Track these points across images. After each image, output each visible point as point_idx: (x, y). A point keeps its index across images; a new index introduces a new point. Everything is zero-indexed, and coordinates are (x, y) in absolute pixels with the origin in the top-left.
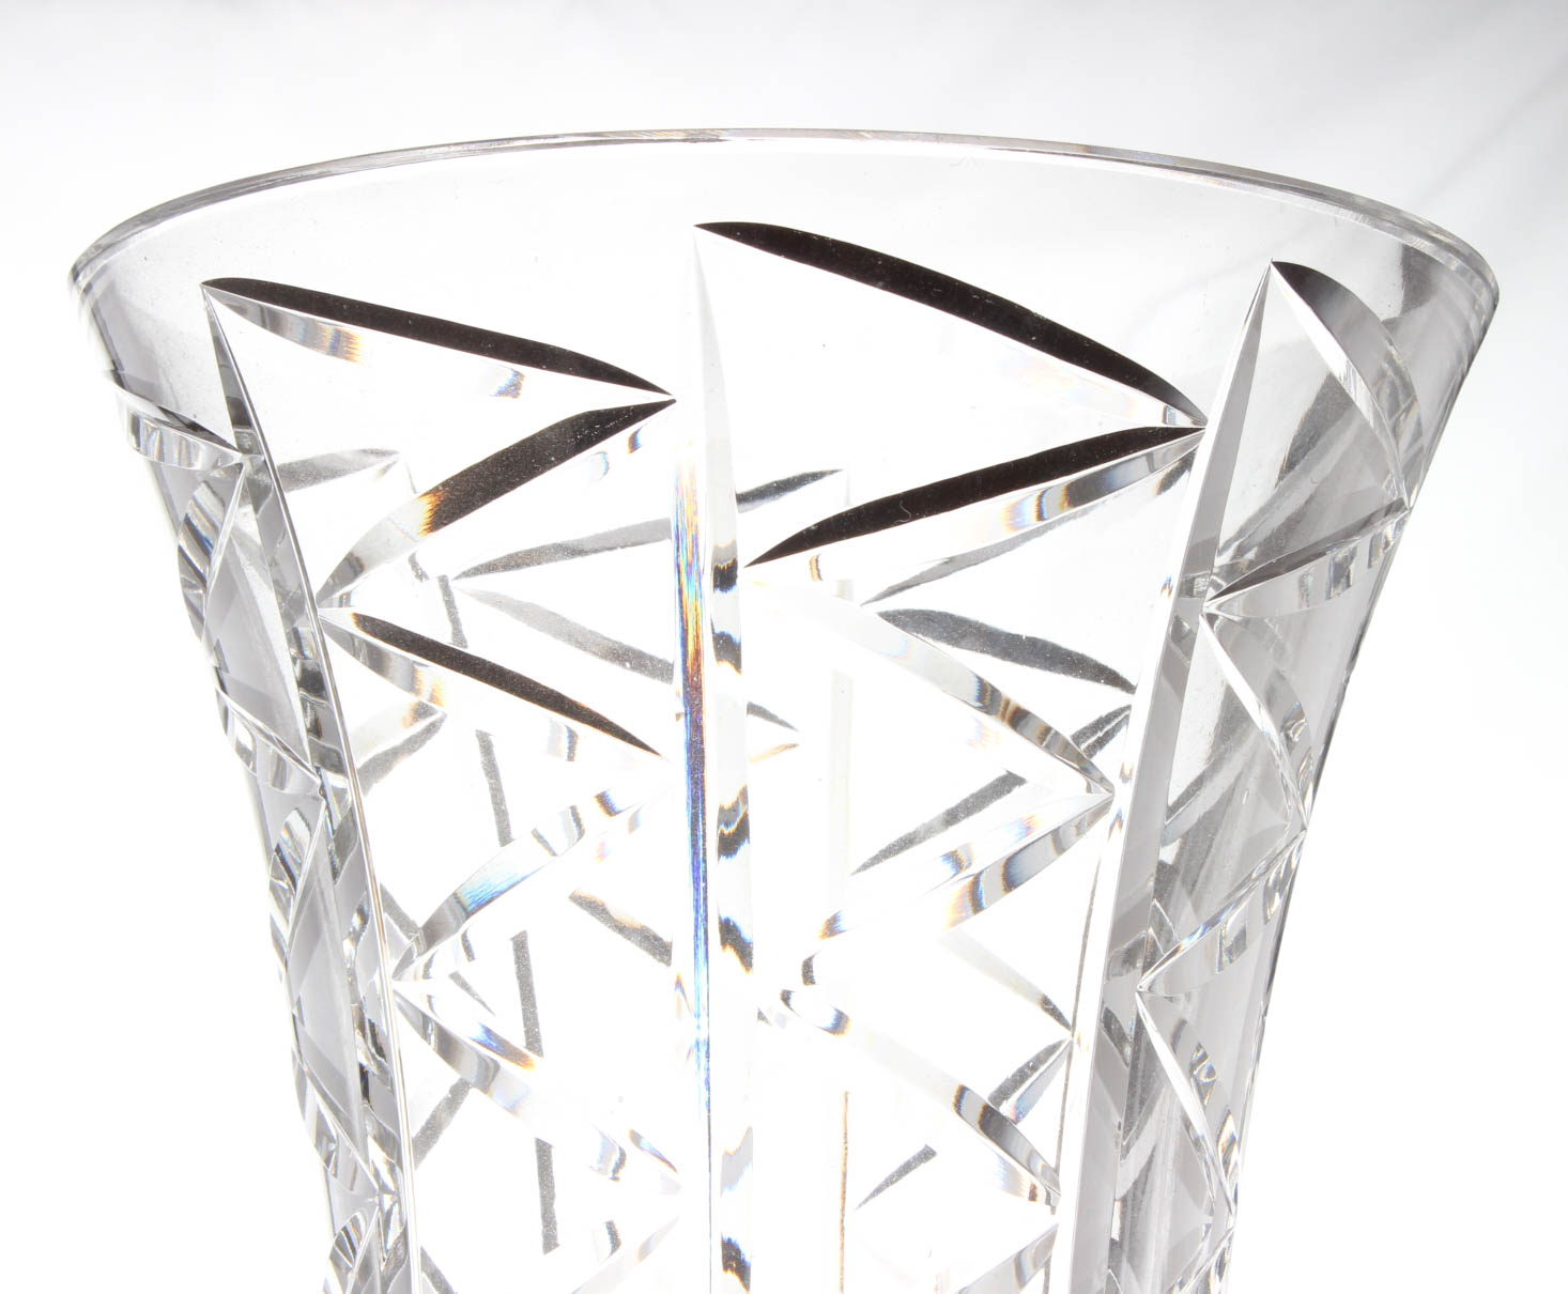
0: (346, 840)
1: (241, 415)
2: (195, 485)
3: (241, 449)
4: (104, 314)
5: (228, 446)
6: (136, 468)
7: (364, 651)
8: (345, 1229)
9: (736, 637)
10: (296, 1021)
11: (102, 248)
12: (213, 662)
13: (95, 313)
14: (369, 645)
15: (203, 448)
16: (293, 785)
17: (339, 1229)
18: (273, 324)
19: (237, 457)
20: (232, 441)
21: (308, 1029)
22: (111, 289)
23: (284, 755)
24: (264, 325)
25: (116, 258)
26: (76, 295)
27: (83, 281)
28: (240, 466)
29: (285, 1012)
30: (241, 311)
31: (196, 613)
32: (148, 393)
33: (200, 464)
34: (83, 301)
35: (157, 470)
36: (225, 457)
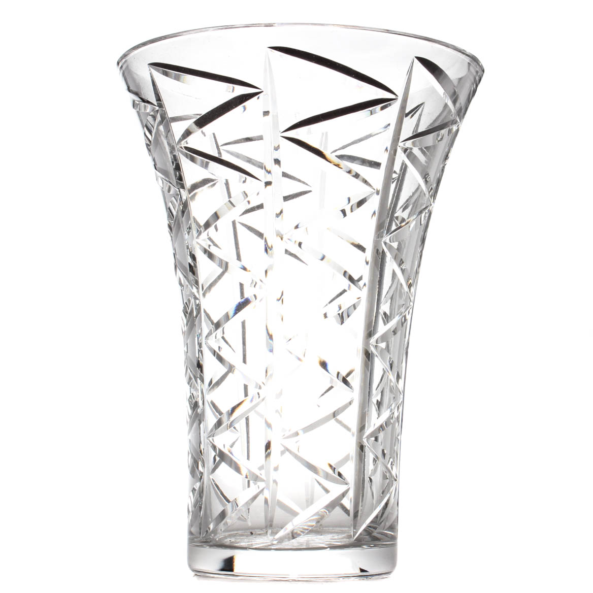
0: (185, 206)
1: (159, 99)
2: (148, 115)
3: (158, 106)
4: (126, 74)
5: (155, 106)
6: (134, 112)
7: (189, 156)
8: (186, 303)
9: (279, 159)
10: (174, 255)
11: (125, 56)
12: (153, 163)
13: (123, 74)
14: (190, 155)
15: (149, 106)
16: (171, 192)
17: (185, 302)
18: (166, 74)
19: (157, 108)
20: (156, 104)
21: (177, 256)
22: (127, 67)
23: (170, 185)
24: (163, 74)
25: (127, 58)
26: (119, 69)
27: (120, 64)
28: (158, 110)
29: (172, 252)
30: (158, 71)
31: (149, 150)
32: (136, 94)
33: (148, 111)
34: (120, 71)
35: (138, 113)
36: (155, 108)
